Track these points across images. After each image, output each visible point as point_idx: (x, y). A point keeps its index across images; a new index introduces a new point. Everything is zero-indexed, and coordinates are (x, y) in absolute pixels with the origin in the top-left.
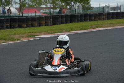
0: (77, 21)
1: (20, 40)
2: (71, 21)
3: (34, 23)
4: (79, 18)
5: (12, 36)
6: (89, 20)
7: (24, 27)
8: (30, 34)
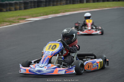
0: (43, 6)
1: (18, 22)
2: (38, 6)
3: (11, 7)
4: (45, 3)
5: (8, 19)
6: (52, 5)
7: (4, 11)
8: (19, 17)
